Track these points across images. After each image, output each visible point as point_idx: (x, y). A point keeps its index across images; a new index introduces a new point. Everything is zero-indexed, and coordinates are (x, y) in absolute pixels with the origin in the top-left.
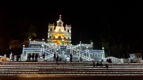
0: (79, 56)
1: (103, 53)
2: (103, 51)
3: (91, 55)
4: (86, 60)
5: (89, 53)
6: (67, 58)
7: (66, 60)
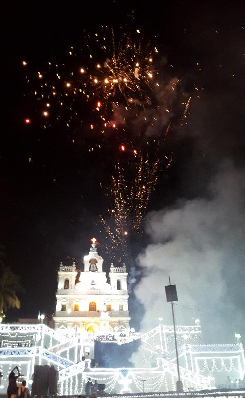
0: (161, 369)
1: (240, 353)
2: (238, 348)
3: (201, 363)
4: (189, 383)
5: (194, 355)
6: (120, 378)
7: (118, 386)
